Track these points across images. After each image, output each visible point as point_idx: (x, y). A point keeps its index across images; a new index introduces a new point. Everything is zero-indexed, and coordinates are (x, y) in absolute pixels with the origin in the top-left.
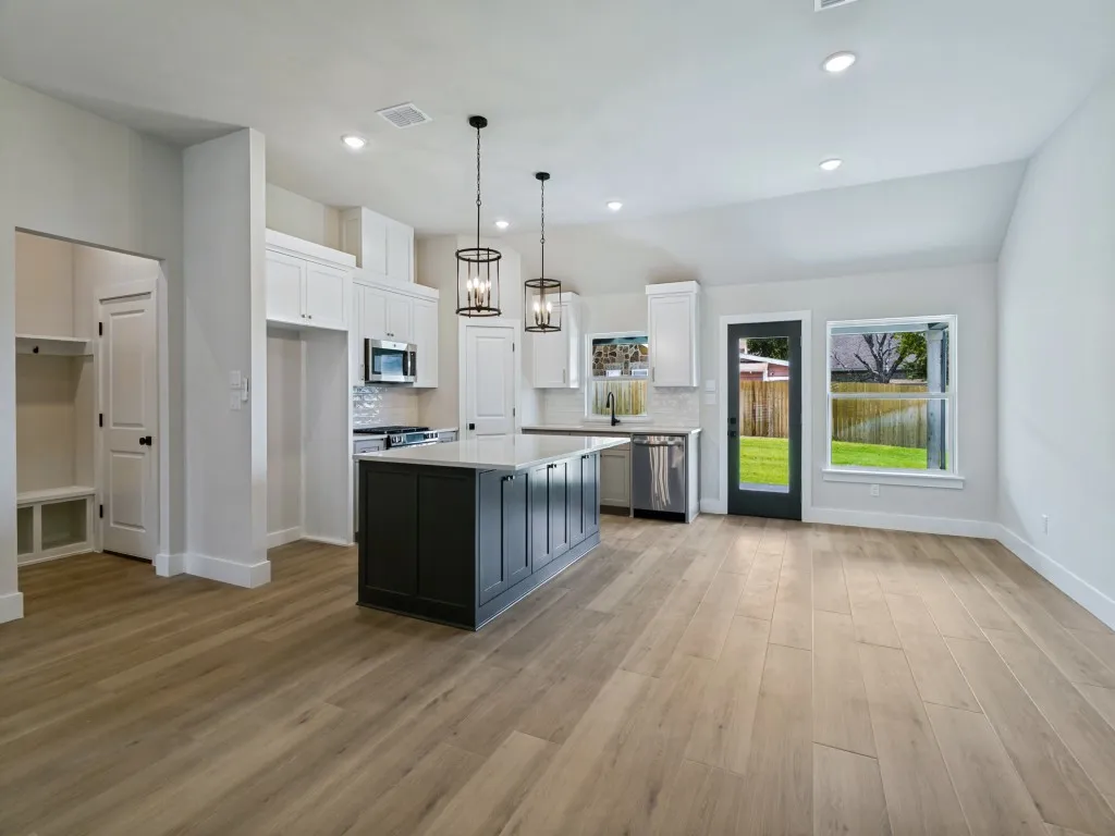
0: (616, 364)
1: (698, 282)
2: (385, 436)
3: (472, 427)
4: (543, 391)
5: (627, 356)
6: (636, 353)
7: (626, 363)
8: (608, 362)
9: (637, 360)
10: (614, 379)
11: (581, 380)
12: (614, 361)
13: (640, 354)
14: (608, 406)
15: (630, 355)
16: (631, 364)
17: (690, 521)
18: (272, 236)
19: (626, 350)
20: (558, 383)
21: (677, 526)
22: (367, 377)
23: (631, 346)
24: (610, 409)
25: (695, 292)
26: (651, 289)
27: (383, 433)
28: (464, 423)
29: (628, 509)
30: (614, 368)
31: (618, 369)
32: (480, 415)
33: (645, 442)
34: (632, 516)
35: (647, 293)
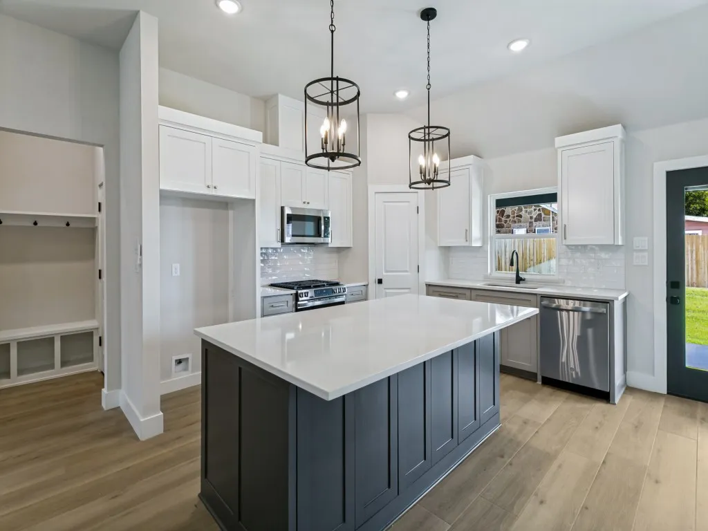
0: (522, 224)
1: (624, 127)
2: (293, 292)
3: (380, 281)
4: (447, 250)
5: (531, 218)
6: (540, 215)
7: (531, 223)
8: (515, 222)
9: (541, 220)
10: (520, 237)
11: (484, 239)
12: (520, 221)
13: (543, 216)
14: (512, 264)
15: (534, 217)
16: (534, 224)
17: (617, 400)
18: (165, 112)
19: (530, 213)
20: (461, 242)
21: (600, 406)
22: (282, 240)
23: (535, 210)
24: (515, 267)
25: (620, 136)
26: (560, 141)
27: (293, 289)
28: (372, 279)
29: (535, 375)
30: (521, 227)
31: (523, 227)
32: (387, 271)
33: (554, 305)
34: (539, 383)
35: (556, 146)
